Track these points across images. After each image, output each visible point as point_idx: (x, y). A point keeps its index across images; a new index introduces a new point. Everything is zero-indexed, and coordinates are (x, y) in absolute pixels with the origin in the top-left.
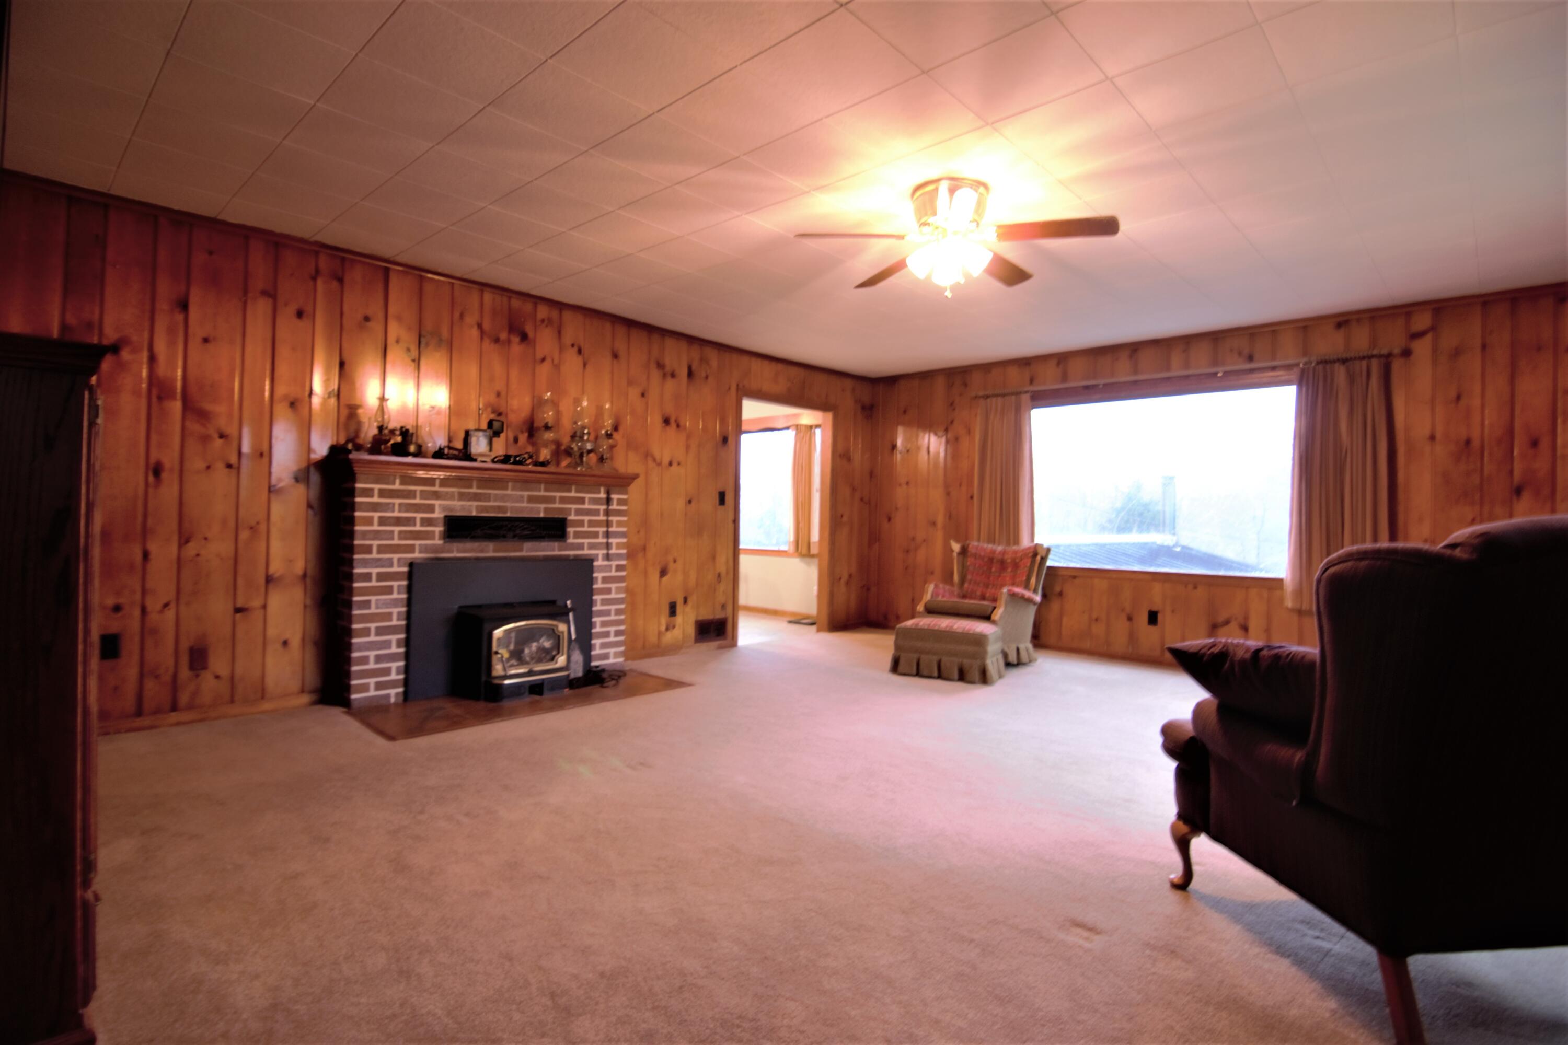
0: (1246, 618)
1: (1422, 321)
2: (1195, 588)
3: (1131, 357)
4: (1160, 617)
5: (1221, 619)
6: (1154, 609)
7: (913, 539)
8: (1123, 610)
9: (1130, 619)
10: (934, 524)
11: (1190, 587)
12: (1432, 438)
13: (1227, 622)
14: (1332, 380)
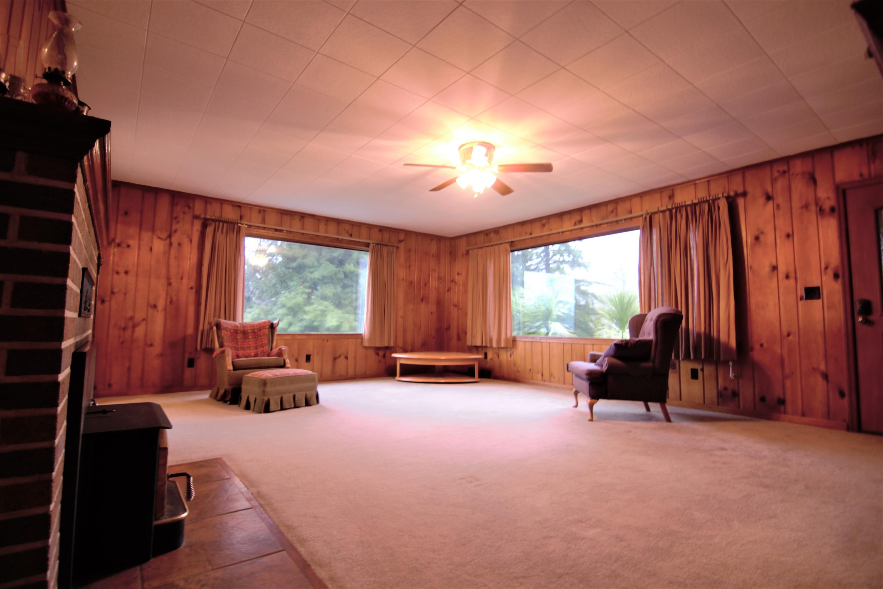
0: (347, 353)
1: (402, 236)
2: (327, 341)
3: (300, 220)
4: (311, 357)
5: (338, 355)
6: (309, 354)
7: (132, 318)
8: (293, 356)
9: (297, 360)
10: (155, 306)
11: (325, 340)
12: (403, 280)
13: (340, 356)
14: (382, 252)
